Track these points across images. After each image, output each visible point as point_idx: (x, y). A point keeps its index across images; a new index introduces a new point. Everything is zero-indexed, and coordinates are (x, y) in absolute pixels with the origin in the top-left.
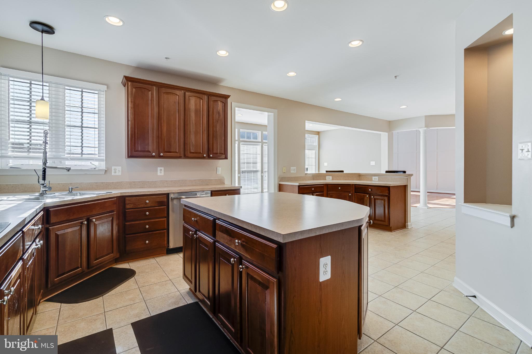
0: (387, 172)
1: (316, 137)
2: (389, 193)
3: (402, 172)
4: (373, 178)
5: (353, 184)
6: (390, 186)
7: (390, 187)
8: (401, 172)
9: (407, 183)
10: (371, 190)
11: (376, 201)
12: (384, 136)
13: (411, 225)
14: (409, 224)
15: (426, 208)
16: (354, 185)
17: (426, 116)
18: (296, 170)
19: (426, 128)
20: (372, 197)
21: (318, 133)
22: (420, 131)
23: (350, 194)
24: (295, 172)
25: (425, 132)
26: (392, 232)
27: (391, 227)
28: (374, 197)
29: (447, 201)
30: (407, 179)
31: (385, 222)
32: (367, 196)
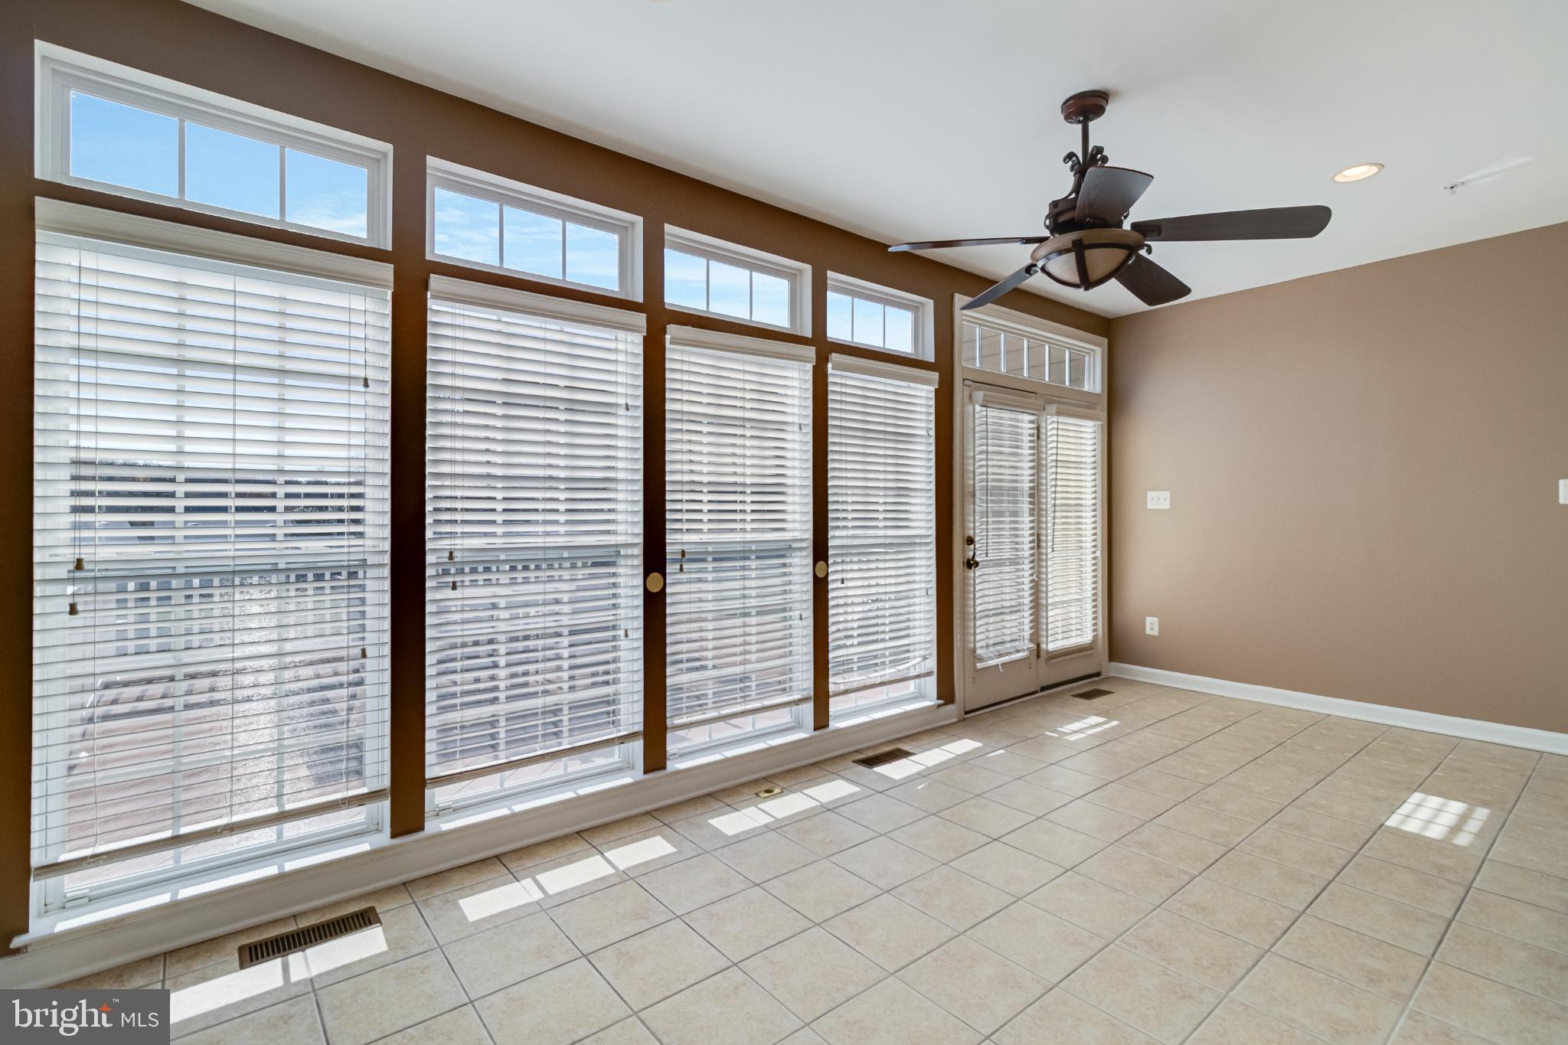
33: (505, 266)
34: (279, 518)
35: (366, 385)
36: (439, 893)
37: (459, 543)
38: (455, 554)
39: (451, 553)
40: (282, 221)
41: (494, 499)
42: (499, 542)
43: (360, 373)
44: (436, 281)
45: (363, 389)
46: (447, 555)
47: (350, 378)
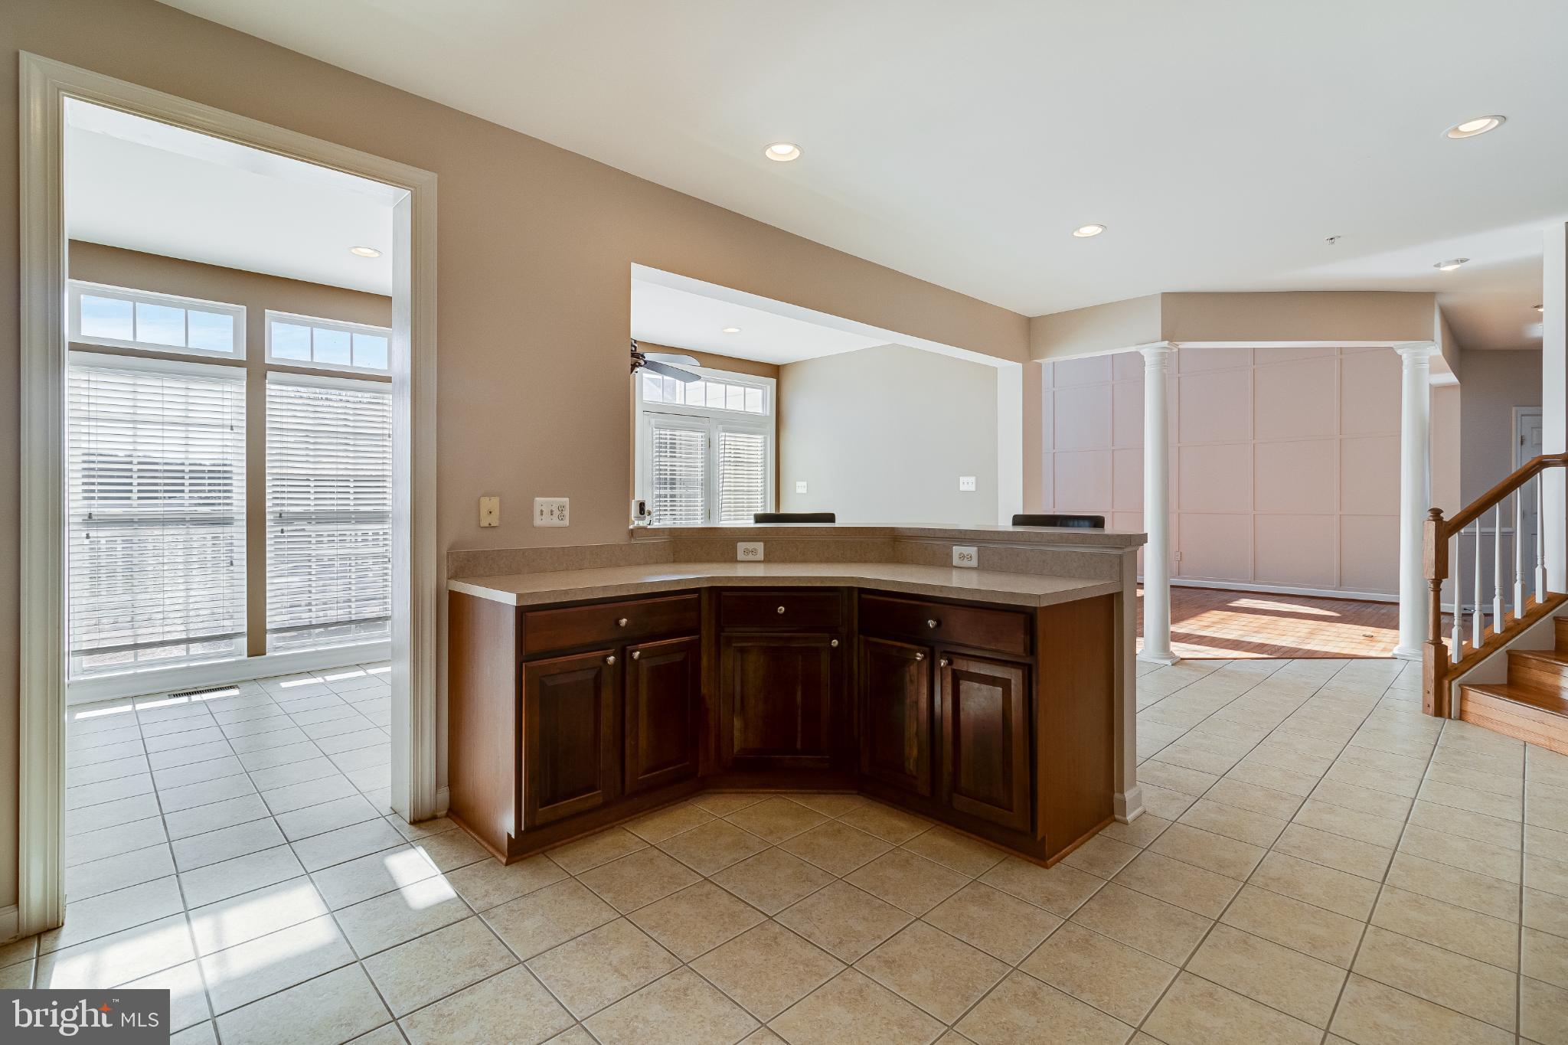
0: (1018, 520)
1: (769, 387)
2: (1032, 648)
3: (1087, 523)
4: (957, 550)
5: (850, 589)
6: (1035, 608)
7: (1038, 611)
8: (1082, 523)
9: (1121, 580)
10: (939, 624)
11: (965, 685)
12: (1010, 373)
13: (1138, 798)
14: (1129, 795)
15: (1168, 662)
16: (856, 595)
17: (1166, 296)
18: (567, 513)
19: (1165, 343)
20: (943, 663)
21: (775, 371)
22: (1143, 357)
23: (835, 643)
24: (566, 522)
25: (1163, 359)
26: (1047, 867)
27: (1044, 839)
28: (950, 663)
29: (1222, 621)
30: (1121, 564)
31: (1011, 811)
32: (919, 656)
33: (314, 361)
34: (186, 495)
35: (232, 429)
36: (277, 680)
37: (285, 509)
38: (283, 515)
39: (281, 514)
40: (186, 347)
41: (309, 486)
42: (312, 509)
43: (228, 423)
44: (270, 375)
45: (229, 431)
46: (278, 515)
47: (223, 426)
